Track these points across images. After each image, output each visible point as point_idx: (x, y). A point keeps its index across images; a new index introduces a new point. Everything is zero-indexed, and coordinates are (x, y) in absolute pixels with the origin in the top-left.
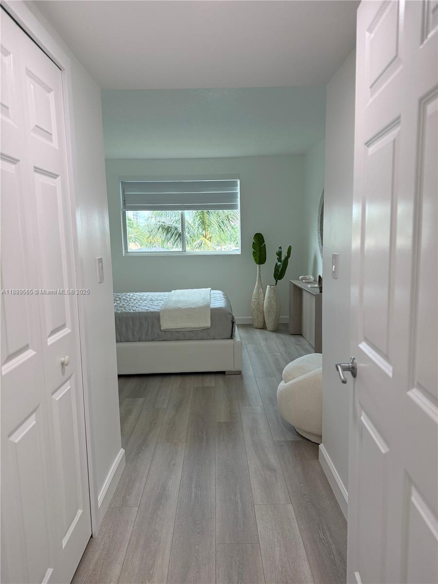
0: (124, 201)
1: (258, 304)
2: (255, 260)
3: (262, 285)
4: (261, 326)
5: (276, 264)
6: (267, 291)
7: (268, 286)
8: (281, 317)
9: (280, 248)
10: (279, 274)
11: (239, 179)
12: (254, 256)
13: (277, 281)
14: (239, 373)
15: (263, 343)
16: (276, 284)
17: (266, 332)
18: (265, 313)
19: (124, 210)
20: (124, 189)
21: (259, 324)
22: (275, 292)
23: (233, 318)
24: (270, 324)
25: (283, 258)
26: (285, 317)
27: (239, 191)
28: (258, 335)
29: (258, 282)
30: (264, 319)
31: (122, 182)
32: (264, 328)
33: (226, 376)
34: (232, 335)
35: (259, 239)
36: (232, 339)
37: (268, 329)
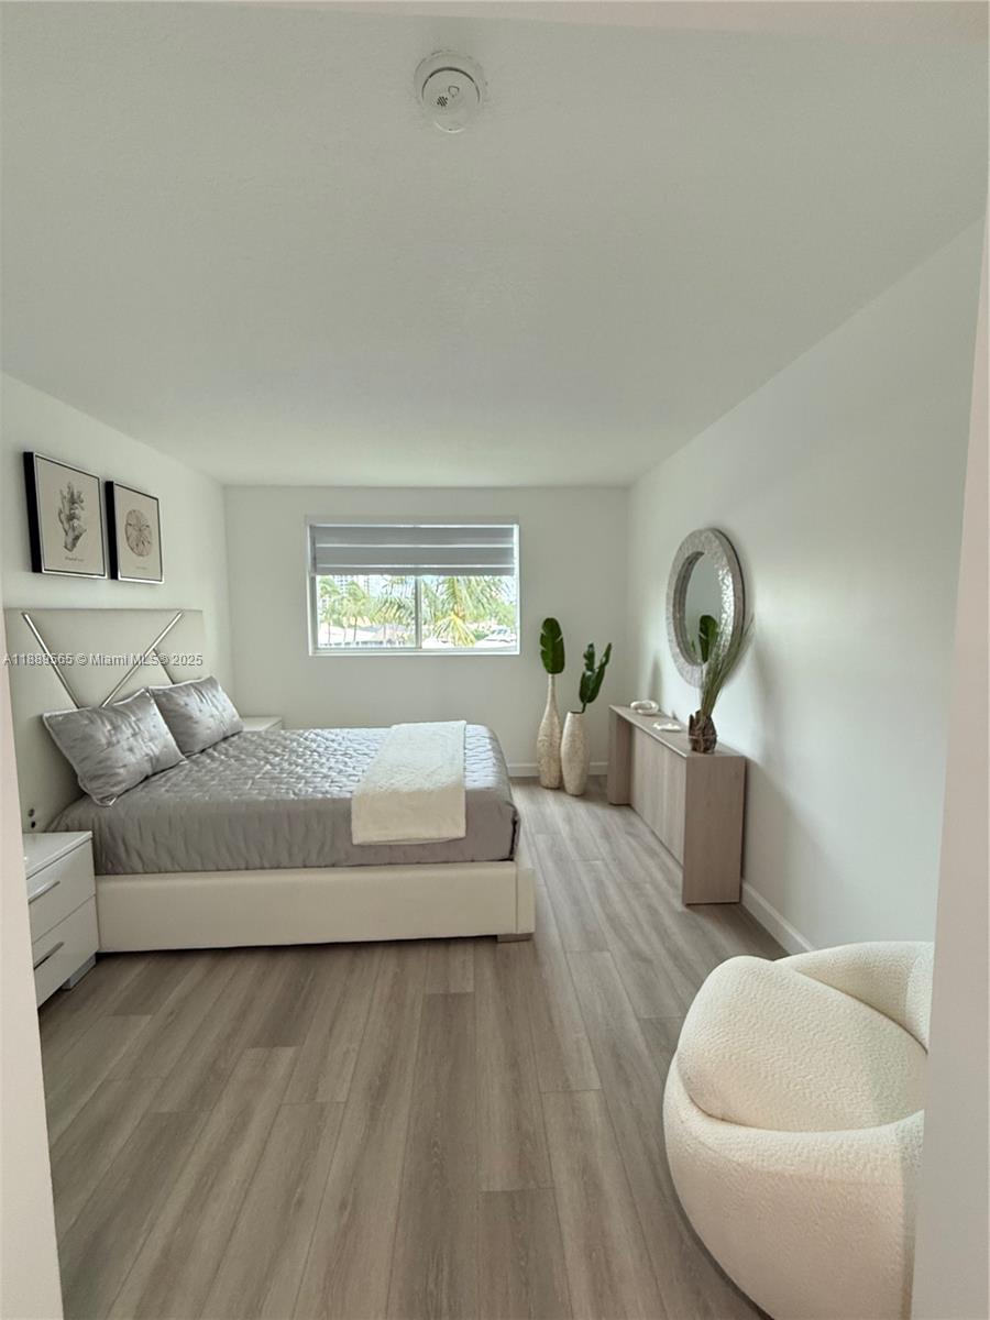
0: (314, 559)
1: (551, 744)
2: (546, 665)
3: (557, 711)
4: (555, 784)
5: (584, 675)
6: (567, 724)
7: (569, 715)
8: (593, 764)
9: (591, 646)
10: (589, 691)
11: (517, 523)
12: (544, 658)
13: (584, 706)
14: (529, 938)
16: (583, 711)
17: (565, 798)
18: (563, 764)
19: (313, 575)
20: (314, 539)
21: (552, 779)
22: (581, 725)
23: (515, 813)
24: (571, 782)
25: (597, 664)
26: (599, 765)
27: (516, 545)
28: (552, 806)
29: (550, 705)
30: (561, 771)
31: (311, 527)
32: (559, 787)
33: (500, 946)
34: (512, 851)
35: (552, 629)
36: (512, 860)
37: (568, 790)
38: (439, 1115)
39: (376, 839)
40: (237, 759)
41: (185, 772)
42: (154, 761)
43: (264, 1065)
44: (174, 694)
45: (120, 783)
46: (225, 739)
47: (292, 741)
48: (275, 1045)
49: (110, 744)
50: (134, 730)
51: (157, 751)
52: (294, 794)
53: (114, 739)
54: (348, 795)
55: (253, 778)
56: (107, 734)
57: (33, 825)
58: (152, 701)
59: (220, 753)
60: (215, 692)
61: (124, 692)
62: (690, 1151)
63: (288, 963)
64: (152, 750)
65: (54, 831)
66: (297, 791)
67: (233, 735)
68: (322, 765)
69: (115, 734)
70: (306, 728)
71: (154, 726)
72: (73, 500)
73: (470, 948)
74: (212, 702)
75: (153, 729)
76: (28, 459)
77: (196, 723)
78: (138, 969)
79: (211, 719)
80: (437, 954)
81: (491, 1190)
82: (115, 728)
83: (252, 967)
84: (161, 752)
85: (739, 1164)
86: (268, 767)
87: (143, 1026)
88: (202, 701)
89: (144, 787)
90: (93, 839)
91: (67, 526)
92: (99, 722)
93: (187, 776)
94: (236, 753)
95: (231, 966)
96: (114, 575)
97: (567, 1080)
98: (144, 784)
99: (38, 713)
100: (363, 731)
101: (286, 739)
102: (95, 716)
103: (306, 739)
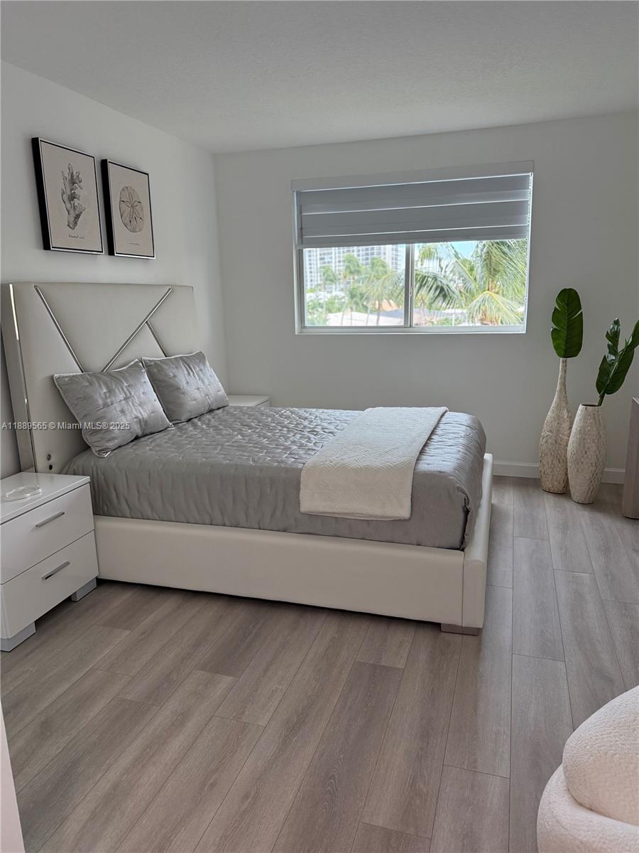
0: (301, 229)
1: (556, 442)
2: (556, 348)
3: (567, 403)
4: (559, 488)
5: (605, 359)
6: (577, 418)
7: (581, 407)
9: (617, 323)
10: (609, 381)
11: (533, 171)
12: (554, 339)
13: (602, 397)
14: (475, 632)
15: (554, 537)
16: (600, 404)
17: (568, 505)
18: (569, 465)
19: (300, 247)
20: (301, 206)
21: (556, 483)
22: (595, 421)
24: (578, 488)
25: (621, 347)
26: (617, 471)
27: (530, 199)
28: (549, 510)
29: (559, 398)
30: (567, 474)
31: (299, 193)
32: (564, 493)
33: (443, 634)
34: (463, 540)
35: (569, 302)
36: (463, 550)
37: (574, 497)
38: (342, 756)
39: (321, 509)
40: (216, 428)
41: (170, 436)
42: (143, 424)
43: (207, 685)
44: (164, 366)
45: (113, 438)
46: (211, 411)
47: (268, 416)
48: (218, 672)
49: (106, 405)
50: (125, 393)
51: (145, 415)
52: (253, 461)
53: (109, 401)
54: (300, 466)
55: (222, 445)
56: (103, 396)
57: (51, 467)
58: (144, 370)
59: (203, 423)
60: (202, 367)
61: (121, 361)
62: (548, 827)
63: (241, 612)
64: (141, 414)
65: (66, 474)
66: (256, 459)
67: (219, 409)
68: (287, 439)
69: (109, 397)
70: (284, 406)
71: (143, 393)
72: (73, 181)
73: (411, 631)
74: (198, 376)
75: (142, 395)
76: (35, 143)
77: (183, 393)
78: (126, 596)
79: (196, 391)
80: (379, 630)
81: (372, 823)
82: (110, 391)
83: (211, 610)
84: (149, 416)
85: (582, 842)
86: (240, 437)
87: (123, 637)
88: (189, 373)
89: (134, 445)
90: (92, 483)
91: (69, 206)
92: (97, 384)
93: (169, 439)
94: (216, 424)
95: (196, 606)
96: (111, 252)
97: (475, 761)
98: (133, 443)
99: (48, 374)
100: (337, 413)
101: (262, 414)
102: (94, 380)
103: (281, 416)
